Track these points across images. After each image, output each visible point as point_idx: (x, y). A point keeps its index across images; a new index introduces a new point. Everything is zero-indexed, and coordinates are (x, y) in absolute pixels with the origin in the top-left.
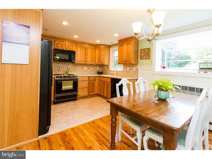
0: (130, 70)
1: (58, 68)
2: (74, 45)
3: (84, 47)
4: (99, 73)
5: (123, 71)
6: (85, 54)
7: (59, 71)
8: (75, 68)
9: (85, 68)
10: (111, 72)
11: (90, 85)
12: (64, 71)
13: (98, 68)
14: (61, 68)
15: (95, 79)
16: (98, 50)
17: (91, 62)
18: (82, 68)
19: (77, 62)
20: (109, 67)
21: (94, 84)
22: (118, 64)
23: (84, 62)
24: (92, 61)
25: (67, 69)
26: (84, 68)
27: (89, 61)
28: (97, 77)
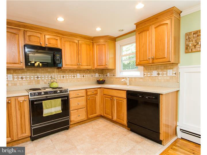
0: (158, 74)
1: (36, 79)
2: (58, 38)
3: (74, 42)
4: (99, 82)
5: (142, 76)
6: (78, 54)
7: (38, 82)
8: (63, 77)
9: (79, 76)
10: (123, 80)
11: (88, 102)
12: (45, 83)
13: (97, 75)
14: (42, 78)
15: (95, 92)
16: (97, 45)
17: (87, 66)
18: (74, 76)
19: (66, 67)
20: (115, 72)
21: (95, 101)
22: (137, 65)
23: (76, 67)
24: (89, 65)
25: (50, 78)
26: (77, 76)
27: (84, 64)
28: (98, 89)
